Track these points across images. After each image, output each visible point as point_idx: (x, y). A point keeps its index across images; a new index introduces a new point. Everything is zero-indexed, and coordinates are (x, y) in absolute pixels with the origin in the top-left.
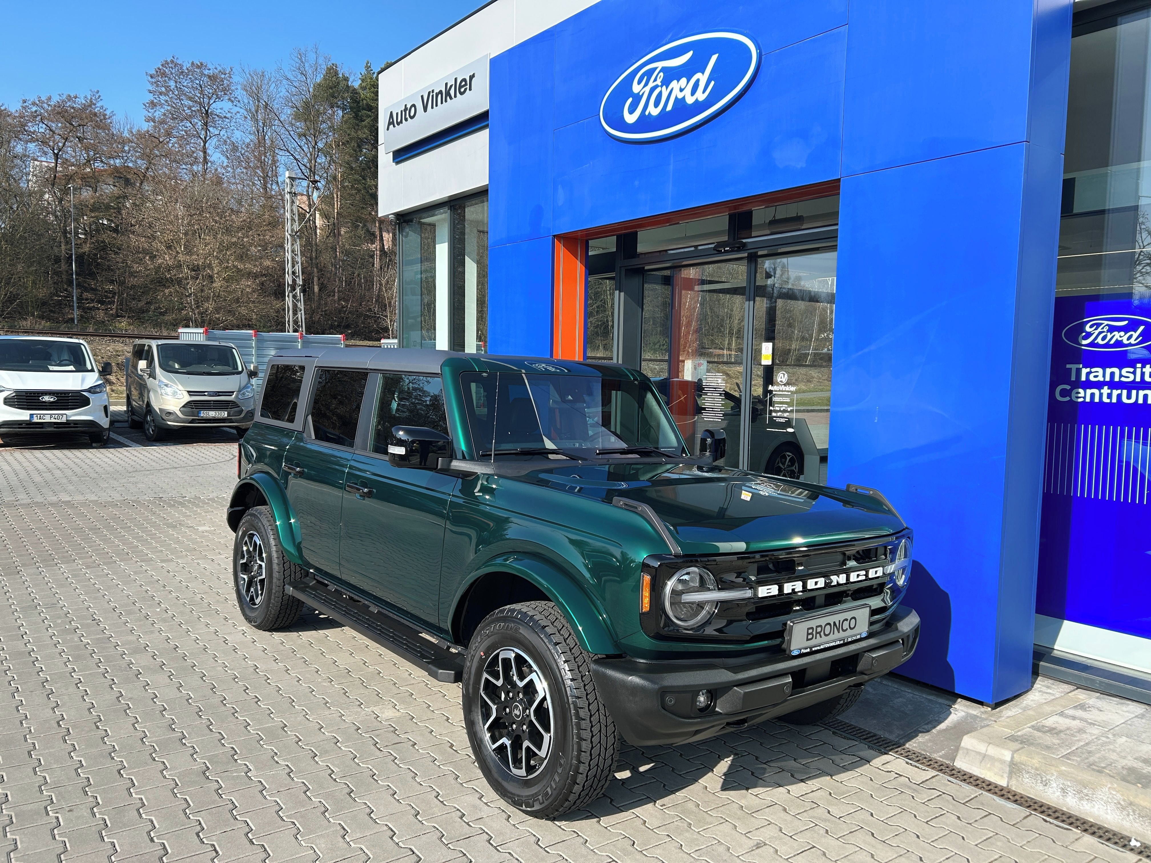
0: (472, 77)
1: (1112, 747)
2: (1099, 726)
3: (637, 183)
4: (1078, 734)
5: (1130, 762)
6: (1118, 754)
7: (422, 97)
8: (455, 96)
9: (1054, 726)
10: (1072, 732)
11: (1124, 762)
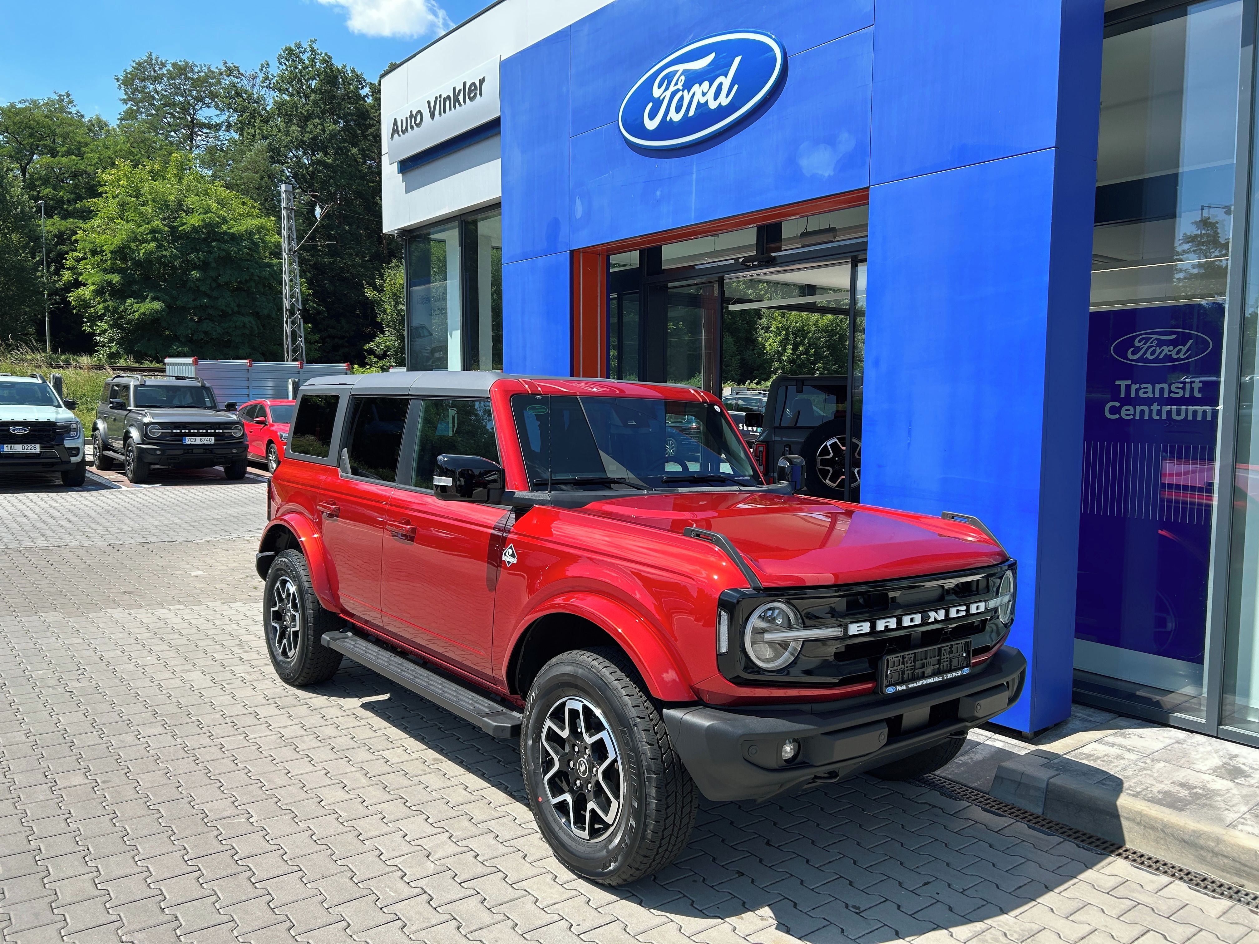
0: (482, 81)
1: (1149, 772)
2: (1138, 752)
3: (658, 193)
4: (1115, 760)
5: (1166, 786)
6: (1155, 779)
7: (429, 102)
8: (465, 101)
9: (1091, 753)
10: (1110, 759)
11: (1160, 786)
